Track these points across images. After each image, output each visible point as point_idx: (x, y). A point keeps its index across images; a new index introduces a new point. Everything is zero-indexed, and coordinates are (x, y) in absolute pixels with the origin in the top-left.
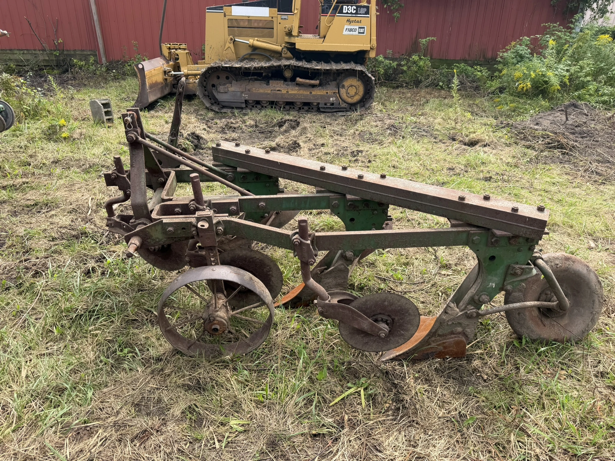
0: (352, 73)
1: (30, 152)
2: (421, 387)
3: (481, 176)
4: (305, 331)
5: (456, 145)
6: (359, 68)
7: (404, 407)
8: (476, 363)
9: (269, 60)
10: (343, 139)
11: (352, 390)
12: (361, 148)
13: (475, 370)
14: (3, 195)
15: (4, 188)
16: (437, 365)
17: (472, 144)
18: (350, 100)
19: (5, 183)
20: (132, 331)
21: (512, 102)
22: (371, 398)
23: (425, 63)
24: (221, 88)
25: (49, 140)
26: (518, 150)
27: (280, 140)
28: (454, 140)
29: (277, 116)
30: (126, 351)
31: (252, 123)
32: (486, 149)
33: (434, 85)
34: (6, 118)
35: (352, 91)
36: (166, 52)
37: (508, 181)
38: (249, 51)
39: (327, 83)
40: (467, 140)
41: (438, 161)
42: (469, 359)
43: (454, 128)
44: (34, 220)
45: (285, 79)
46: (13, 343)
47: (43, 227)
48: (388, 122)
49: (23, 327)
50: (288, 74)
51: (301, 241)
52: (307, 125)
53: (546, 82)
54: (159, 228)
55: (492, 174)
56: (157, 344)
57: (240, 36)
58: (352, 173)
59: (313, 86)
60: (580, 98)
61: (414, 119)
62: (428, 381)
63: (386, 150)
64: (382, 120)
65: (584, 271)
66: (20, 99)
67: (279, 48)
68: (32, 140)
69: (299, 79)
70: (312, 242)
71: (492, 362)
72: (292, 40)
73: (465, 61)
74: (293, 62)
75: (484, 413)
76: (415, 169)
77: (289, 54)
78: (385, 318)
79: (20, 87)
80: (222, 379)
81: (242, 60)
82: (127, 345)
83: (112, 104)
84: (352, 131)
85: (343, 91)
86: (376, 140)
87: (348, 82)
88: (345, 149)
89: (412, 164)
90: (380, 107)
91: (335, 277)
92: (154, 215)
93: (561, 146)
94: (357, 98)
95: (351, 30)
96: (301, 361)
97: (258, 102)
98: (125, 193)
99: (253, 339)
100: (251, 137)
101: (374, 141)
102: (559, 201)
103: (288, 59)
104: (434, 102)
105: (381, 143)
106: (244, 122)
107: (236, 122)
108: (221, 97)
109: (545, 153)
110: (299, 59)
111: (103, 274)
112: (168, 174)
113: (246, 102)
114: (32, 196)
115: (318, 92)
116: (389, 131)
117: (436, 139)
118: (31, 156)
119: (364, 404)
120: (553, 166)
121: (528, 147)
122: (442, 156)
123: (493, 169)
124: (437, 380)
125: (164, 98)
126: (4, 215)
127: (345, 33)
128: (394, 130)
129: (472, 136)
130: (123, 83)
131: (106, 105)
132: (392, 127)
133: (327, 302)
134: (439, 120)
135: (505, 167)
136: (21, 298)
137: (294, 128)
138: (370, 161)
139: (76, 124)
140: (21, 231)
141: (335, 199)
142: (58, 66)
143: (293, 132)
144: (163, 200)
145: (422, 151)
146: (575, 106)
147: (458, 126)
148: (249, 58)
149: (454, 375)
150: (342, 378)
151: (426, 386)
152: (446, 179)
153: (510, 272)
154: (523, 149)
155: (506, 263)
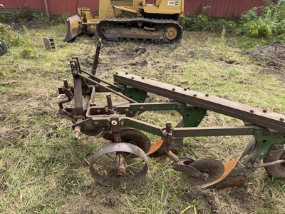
0: (171, 25)
1: (15, 65)
2: (223, 204)
3: (237, 81)
5: (223, 63)
6: (175, 22)
8: (249, 190)
9: (130, 17)
10: (168, 59)
11: (189, 207)
12: (177, 64)
13: (249, 194)
14: (4, 89)
15: (4, 85)
16: (230, 192)
17: (231, 62)
18: (170, 38)
19: (4, 83)
20: (74, 170)
21: (248, 40)
22: (200, 212)
23: (205, 19)
24: (107, 31)
25: (24, 58)
26: (253, 66)
27: (137, 59)
28: (222, 60)
29: (135, 46)
30: (72, 182)
31: (123, 49)
32: (238, 66)
33: (209, 30)
34: (3, 49)
35: (171, 34)
36: (79, 12)
37: (251, 84)
38: (121, 13)
39: (159, 30)
40: (228, 60)
41: (216, 72)
42: (246, 188)
43: (221, 54)
44: (20, 104)
45: (138, 27)
46: (15, 178)
47: (25, 108)
48: (189, 50)
49: (18, 167)
50: (140, 25)
51: (167, 134)
52: (150, 51)
53: (265, 31)
54: (90, 122)
55: (243, 80)
56: (88, 178)
57: (116, 5)
58: (189, 93)
59: (152, 31)
60: (281, 39)
61: (202, 49)
62: (226, 200)
63: (189, 66)
64: (186, 49)
66: (9, 36)
67: (136, 11)
68: (16, 58)
69: (145, 27)
70: (173, 134)
71: (257, 189)
72: (142, 8)
73: (224, 18)
74: (143, 19)
76: (205, 77)
77: (140, 15)
78: (207, 171)
79: (9, 30)
80: (122, 200)
81: (117, 17)
82: (73, 179)
83: (54, 39)
84: (172, 55)
85: (167, 34)
87: (169, 30)
88: (170, 64)
89: (203, 73)
90: (184, 42)
92: (87, 115)
93: (274, 65)
94: (174, 37)
95: (171, 3)
97: (125, 39)
98: (69, 98)
99: (136, 176)
100: (122, 57)
101: (183, 60)
102: (277, 95)
103: (140, 17)
104: (210, 39)
105: (187, 62)
106: (119, 49)
107: (115, 49)
108: (107, 36)
109: (267, 68)
110: (145, 17)
111: (57, 136)
112: (92, 89)
113: (119, 38)
114: (18, 90)
115: (154, 34)
116: (190, 55)
117: (213, 60)
118: (16, 67)
120: (271, 75)
121: (259, 65)
122: (217, 69)
123: (243, 77)
124: (231, 200)
125: (79, 35)
126: (4, 101)
127: (169, 4)
128: (192, 54)
129: (231, 58)
130: (58, 27)
131: (51, 40)
133: (178, 163)
134: (213, 49)
135: (249, 76)
136: (16, 150)
137: (143, 53)
138: (182, 72)
139: (37, 49)
140: (14, 110)
141: (180, 106)
142: (26, 17)
143: (143, 55)
144: (91, 105)
145: (207, 67)
146: (279, 43)
147: (223, 53)
148: (120, 16)
149: (239, 197)
150: (183, 199)
151: (225, 204)
152: (221, 82)
153: (272, 148)
154: (256, 66)
155: (271, 143)
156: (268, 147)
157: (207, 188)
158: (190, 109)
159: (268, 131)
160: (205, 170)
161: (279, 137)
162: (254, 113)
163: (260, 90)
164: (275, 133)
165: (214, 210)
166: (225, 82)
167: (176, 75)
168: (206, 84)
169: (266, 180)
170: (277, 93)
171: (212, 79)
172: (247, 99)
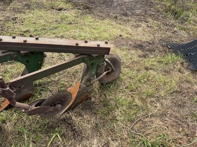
3: (68, 22)
4: (21, 117)
5: (55, 11)
7: (76, 132)
8: (93, 99)
10: (6, 12)
11: (54, 136)
12: (16, 16)
13: (94, 102)
16: (81, 107)
17: (60, 10)
22: (63, 136)
26: (75, 10)
28: (53, 9)
32: (66, 11)
37: (77, 23)
40: (58, 8)
41: (50, 18)
42: (90, 99)
43: (52, 4)
48: (24, 3)
51: (3, 90)
55: (71, 21)
58: (19, 40)
61: (35, 1)
62: (81, 115)
63: (28, 16)
64: (21, 2)
65: (116, 57)
70: (10, 87)
75: (103, 119)
76: (43, 23)
78: (58, 102)
84: (9, 8)
86: (22, 12)
88: (9, 17)
89: (41, 21)
91: (28, 88)
93: (88, 8)
96: (25, 135)
101: (21, 12)
102: (94, 28)
105: (24, 13)
109: (84, 11)
116: (26, 7)
117: (47, 9)
119: (61, 140)
120: (88, 15)
121: (79, 9)
122: (51, 16)
123: (71, 19)
124: (83, 113)
128: (28, 6)
129: (59, 6)
132: (26, 5)
133: (30, 110)
134: (45, 1)
135: (74, 18)
138: (22, 22)
141: (15, 54)
145: (43, 15)
149: (87, 108)
150: (47, 132)
151: (80, 118)
152: (56, 26)
153: (98, 67)
154: (77, 10)
155: (97, 64)
156: (95, 67)
157: (64, 113)
158: (26, 55)
159: (92, 56)
160: (56, 103)
161: (100, 58)
162: (79, 45)
163: (83, 27)
164: (97, 56)
165: (74, 128)
166: (59, 25)
167: (17, 26)
168: (45, 29)
169: (100, 87)
170: (94, 27)
171: (48, 24)
172: (77, 34)
